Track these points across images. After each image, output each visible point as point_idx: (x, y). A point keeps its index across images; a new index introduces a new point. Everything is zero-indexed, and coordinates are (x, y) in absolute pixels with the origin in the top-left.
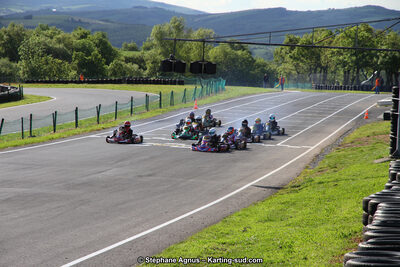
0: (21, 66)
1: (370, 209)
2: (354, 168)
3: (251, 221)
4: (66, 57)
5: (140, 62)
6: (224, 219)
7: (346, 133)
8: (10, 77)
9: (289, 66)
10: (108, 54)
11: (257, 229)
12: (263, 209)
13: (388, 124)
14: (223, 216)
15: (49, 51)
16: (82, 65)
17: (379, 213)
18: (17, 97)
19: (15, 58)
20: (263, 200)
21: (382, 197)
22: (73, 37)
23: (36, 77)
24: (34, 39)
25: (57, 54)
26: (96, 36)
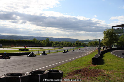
3: (84, 57)
5: (74, 45)
8: (62, 46)
9: (89, 45)
10: (71, 44)
15: (65, 44)
16: (69, 45)
18: (63, 48)
22: (68, 42)
24: (64, 43)
25: (66, 44)
26: (70, 42)
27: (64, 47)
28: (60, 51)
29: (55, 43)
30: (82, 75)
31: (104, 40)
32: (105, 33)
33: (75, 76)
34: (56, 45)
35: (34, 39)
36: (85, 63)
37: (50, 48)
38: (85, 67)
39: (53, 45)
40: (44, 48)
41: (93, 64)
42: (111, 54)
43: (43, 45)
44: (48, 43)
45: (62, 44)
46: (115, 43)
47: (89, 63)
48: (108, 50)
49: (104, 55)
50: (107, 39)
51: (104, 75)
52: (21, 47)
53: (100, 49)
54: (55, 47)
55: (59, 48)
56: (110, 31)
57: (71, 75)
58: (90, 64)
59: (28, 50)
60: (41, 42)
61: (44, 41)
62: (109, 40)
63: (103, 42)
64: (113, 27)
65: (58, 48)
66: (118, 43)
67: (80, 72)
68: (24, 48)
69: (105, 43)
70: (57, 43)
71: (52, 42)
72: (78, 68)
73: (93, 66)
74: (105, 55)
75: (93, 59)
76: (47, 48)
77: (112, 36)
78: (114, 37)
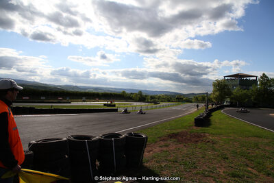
0: (160, 100)
8: (158, 102)
9: (194, 100)
10: (171, 99)
16: (168, 100)
22: (166, 97)
24: (162, 97)
25: (164, 99)
27: (160, 103)
28: (155, 108)
29: (149, 97)
30: (179, 141)
31: (214, 94)
32: (215, 85)
33: (169, 142)
34: (151, 100)
35: (124, 92)
36: (185, 124)
37: (143, 104)
38: (184, 130)
39: (147, 100)
40: (135, 104)
41: (196, 126)
42: (222, 114)
44: (141, 97)
46: (227, 98)
47: (191, 124)
48: (218, 107)
50: (217, 93)
51: (208, 142)
53: (207, 106)
54: (150, 102)
55: (154, 104)
56: (221, 82)
57: (164, 140)
58: (192, 126)
59: (114, 106)
60: (132, 95)
61: (136, 95)
62: (220, 95)
63: (212, 97)
66: (231, 99)
67: (176, 136)
68: (109, 103)
69: (215, 98)
70: (152, 98)
71: (146, 96)
72: (174, 131)
73: (195, 128)
74: (213, 114)
75: (195, 119)
76: (139, 104)
77: (224, 88)
78: (226, 90)
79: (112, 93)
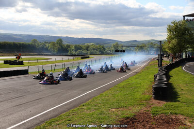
0: (89, 52)
1: (155, 77)
2: (151, 69)
3: (133, 79)
4: (97, 50)
5: (110, 50)
6: (128, 79)
7: (149, 63)
10: (104, 49)
11: (134, 81)
12: (135, 77)
13: (157, 61)
14: (127, 78)
15: (94, 49)
16: (100, 51)
17: (157, 77)
18: (88, 57)
19: (88, 50)
20: (134, 75)
21: (158, 74)
22: (98, 46)
23: (91, 54)
24: (91, 47)
26: (102, 46)
27: (90, 56)
29: (73, 48)
31: (169, 42)
32: (170, 30)
34: (76, 51)
35: (35, 41)
37: (65, 58)
39: (69, 52)
40: (54, 58)
41: (156, 98)
42: (184, 72)
43: (50, 52)
44: (61, 47)
45: (87, 48)
46: (188, 47)
47: (147, 96)
48: (176, 62)
49: (170, 75)
50: (174, 42)
52: (9, 56)
53: (160, 60)
54: (75, 55)
55: (82, 58)
56: (180, 25)
58: (150, 99)
59: (22, 63)
60: (47, 45)
61: (54, 44)
62: (178, 44)
63: (165, 47)
64: (184, 16)
65: (80, 57)
67: (133, 123)
68: (13, 58)
69: (170, 49)
70: (78, 48)
71: (69, 46)
74: (172, 73)
76: (59, 58)
77: (184, 34)
78: (187, 37)
79: (16, 42)
